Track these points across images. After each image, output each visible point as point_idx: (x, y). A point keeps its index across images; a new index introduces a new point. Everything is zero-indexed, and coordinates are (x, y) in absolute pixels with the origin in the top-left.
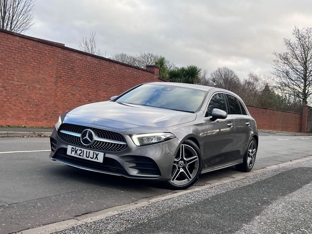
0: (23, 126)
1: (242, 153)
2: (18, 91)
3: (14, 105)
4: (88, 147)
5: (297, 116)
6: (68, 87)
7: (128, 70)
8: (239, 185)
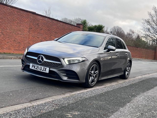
0: (12, 53)
1: (123, 69)
2: (9, 35)
3: (7, 42)
4: (41, 64)
5: (153, 51)
6: (35, 34)
7: (67, 26)
8: (120, 86)
